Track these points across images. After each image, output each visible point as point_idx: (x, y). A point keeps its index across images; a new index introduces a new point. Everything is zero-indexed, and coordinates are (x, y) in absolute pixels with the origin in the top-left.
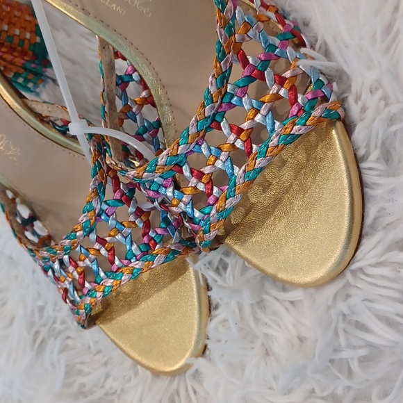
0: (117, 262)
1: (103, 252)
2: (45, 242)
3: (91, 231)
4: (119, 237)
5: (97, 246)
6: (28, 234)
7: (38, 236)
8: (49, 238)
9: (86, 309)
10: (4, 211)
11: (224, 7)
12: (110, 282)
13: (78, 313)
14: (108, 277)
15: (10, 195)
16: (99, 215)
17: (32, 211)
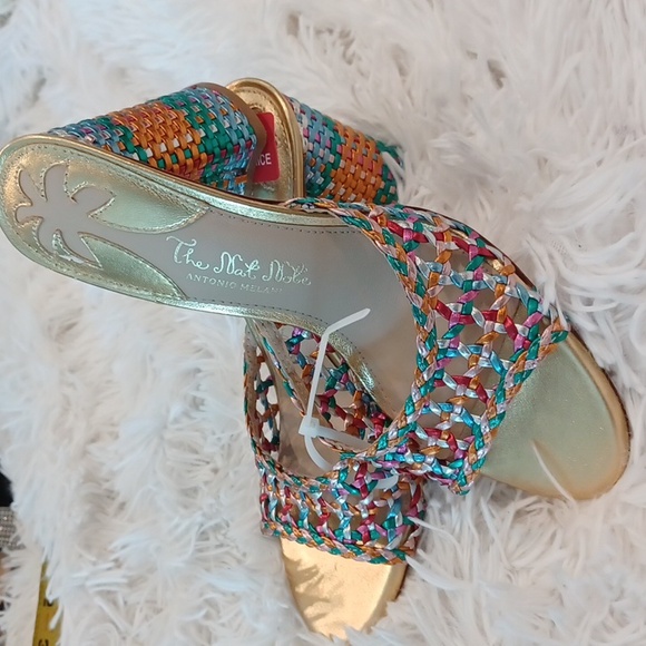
0: (324, 526)
6: (259, 404)
7: (267, 405)
8: (276, 408)
17: (273, 376)
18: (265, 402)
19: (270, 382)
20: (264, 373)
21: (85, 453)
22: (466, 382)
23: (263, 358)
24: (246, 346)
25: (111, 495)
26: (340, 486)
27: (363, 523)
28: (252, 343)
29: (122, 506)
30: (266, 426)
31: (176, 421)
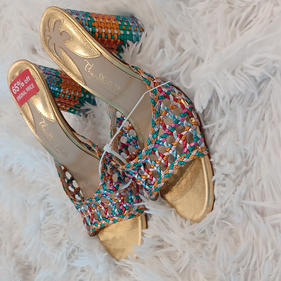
0: (108, 214)
1: (103, 208)
2: (77, 191)
3: (99, 200)
4: (110, 204)
5: (101, 205)
6: (70, 188)
7: (74, 188)
8: (79, 189)
9: (93, 230)
10: (60, 177)
11: (155, 105)
12: (103, 222)
13: (89, 230)
14: (104, 220)
15: (63, 168)
16: (103, 195)
17: (72, 176)
18: (73, 187)
19: (72, 179)
20: (69, 176)
21: (13, 255)
22: (163, 157)
23: (66, 170)
24: (57, 167)
25: (29, 267)
26: (106, 192)
27: (121, 205)
28: (59, 165)
29: (35, 269)
30: (77, 196)
31: (44, 219)
